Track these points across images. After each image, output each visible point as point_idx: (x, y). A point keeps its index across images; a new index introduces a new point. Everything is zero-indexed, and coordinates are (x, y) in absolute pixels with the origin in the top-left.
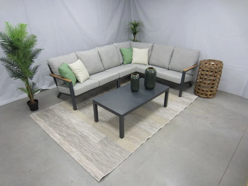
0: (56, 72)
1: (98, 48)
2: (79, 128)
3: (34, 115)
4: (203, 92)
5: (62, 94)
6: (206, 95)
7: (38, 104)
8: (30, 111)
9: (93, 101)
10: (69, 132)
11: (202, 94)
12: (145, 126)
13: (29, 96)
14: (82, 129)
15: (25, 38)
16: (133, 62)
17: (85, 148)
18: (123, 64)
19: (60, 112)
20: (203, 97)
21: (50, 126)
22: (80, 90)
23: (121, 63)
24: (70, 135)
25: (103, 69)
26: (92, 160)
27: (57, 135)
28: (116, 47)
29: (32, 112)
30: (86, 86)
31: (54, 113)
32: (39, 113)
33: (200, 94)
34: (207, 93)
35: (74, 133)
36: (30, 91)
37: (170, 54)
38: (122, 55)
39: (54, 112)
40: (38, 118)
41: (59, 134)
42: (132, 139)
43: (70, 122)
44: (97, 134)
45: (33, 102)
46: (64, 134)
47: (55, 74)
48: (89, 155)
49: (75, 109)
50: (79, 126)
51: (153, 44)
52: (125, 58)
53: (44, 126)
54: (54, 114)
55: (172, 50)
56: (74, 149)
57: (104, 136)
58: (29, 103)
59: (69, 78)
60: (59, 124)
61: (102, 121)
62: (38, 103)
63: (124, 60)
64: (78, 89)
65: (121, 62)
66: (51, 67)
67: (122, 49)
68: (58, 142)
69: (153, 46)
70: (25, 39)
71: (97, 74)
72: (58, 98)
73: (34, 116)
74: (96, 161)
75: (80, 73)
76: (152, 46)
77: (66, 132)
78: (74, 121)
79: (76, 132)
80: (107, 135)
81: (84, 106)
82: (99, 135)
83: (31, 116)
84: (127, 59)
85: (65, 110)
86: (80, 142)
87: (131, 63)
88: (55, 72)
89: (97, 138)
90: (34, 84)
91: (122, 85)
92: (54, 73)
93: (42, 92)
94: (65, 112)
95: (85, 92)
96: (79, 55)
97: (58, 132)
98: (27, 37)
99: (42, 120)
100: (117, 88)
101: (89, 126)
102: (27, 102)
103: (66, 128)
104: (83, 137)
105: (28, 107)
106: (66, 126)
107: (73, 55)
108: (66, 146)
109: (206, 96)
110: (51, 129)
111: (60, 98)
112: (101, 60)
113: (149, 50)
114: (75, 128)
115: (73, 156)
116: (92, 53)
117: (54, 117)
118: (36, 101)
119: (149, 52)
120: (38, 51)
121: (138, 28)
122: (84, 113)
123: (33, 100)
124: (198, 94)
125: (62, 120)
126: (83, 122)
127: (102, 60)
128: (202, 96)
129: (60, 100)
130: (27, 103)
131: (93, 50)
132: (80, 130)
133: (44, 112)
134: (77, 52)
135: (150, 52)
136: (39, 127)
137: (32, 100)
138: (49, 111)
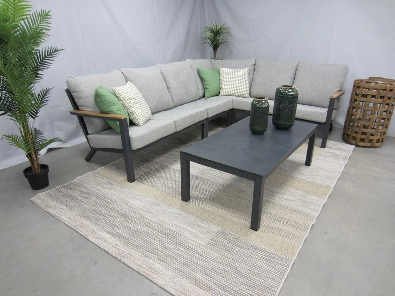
0: (86, 106)
1: (161, 65)
2: (151, 215)
3: (41, 198)
4: (364, 137)
5: (98, 152)
6: (371, 141)
7: (49, 174)
8: (30, 191)
9: (182, 153)
10: (133, 226)
11: (362, 140)
12: (291, 202)
13: (29, 156)
14: (162, 219)
15: (23, 19)
16: (222, 92)
17: (182, 260)
18: (204, 96)
19: (99, 188)
20: (364, 147)
21: (84, 217)
22: (142, 137)
23: (201, 95)
24: (136, 233)
25: (172, 104)
26: (210, 289)
27: (107, 236)
28: (191, 67)
29: (34, 191)
30: (153, 131)
31: (86, 191)
32: (52, 193)
33: (358, 140)
34: (372, 137)
35: (145, 229)
36: (31, 145)
37: (292, 75)
38: (202, 80)
39: (87, 189)
40: (53, 203)
41: (110, 233)
42: (280, 230)
43: (128, 205)
44: (199, 226)
45: (38, 170)
46: (121, 232)
47: (82, 110)
48: (199, 276)
49: (131, 179)
50: (150, 212)
51: (256, 60)
52: (206, 86)
53: (69, 219)
54: (87, 193)
55: (294, 68)
56: (157, 266)
57: (215, 229)
58: (27, 171)
59: (118, 112)
60: (104, 211)
61: (198, 199)
62: (48, 171)
63: (205, 89)
64: (139, 136)
65: (201, 93)
66: (74, 94)
67: (200, 69)
68: (114, 252)
69: (255, 65)
70: (22, 22)
71: (164, 112)
72: (88, 163)
73: (42, 200)
74: (222, 287)
75: (137, 105)
76: (253, 63)
77: (126, 227)
78: (136, 203)
79: (148, 225)
80: (221, 227)
81: (148, 173)
82: (204, 228)
83: (34, 199)
84: (212, 87)
85: (109, 183)
86: (165, 247)
87: (218, 94)
88: (83, 106)
89: (202, 236)
90: (37, 132)
91: (210, 134)
92: (80, 108)
93: (51, 153)
94: (110, 187)
95: (151, 142)
96: (128, 75)
97: (107, 228)
98: (28, 16)
99: (63, 207)
100: (203, 138)
101: (172, 210)
102: (23, 170)
103: (122, 218)
104: (169, 235)
105: (26, 180)
106: (122, 215)
107: (116, 74)
108: (135, 259)
109: (369, 144)
110: (87, 223)
111: (92, 162)
112: (168, 88)
113: (250, 71)
114: (144, 217)
115: (160, 282)
116: (151, 73)
117: (87, 198)
118: (45, 167)
119: (249, 74)
120: (52, 53)
121: (220, 38)
122: (153, 186)
123: (38, 165)
124: (354, 142)
125: (108, 202)
126: (157, 204)
127: (169, 86)
128: (362, 144)
129: (93, 165)
130: (23, 173)
131: (151, 68)
132: (158, 222)
133: (63, 190)
134: (124, 69)
135: (252, 75)
136: (59, 221)
137: (36, 165)
138: (73, 187)
